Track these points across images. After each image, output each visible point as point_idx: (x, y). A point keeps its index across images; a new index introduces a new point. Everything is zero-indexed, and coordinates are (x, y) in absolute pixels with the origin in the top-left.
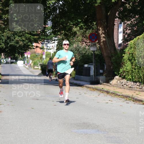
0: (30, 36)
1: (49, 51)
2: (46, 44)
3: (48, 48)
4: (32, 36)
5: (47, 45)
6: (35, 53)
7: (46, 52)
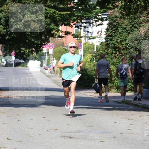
0: (53, 10)
1: (91, 41)
2: (85, 27)
3: (89, 35)
4: (57, 12)
5: (87, 29)
6: (63, 45)
7: (85, 44)
